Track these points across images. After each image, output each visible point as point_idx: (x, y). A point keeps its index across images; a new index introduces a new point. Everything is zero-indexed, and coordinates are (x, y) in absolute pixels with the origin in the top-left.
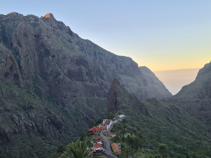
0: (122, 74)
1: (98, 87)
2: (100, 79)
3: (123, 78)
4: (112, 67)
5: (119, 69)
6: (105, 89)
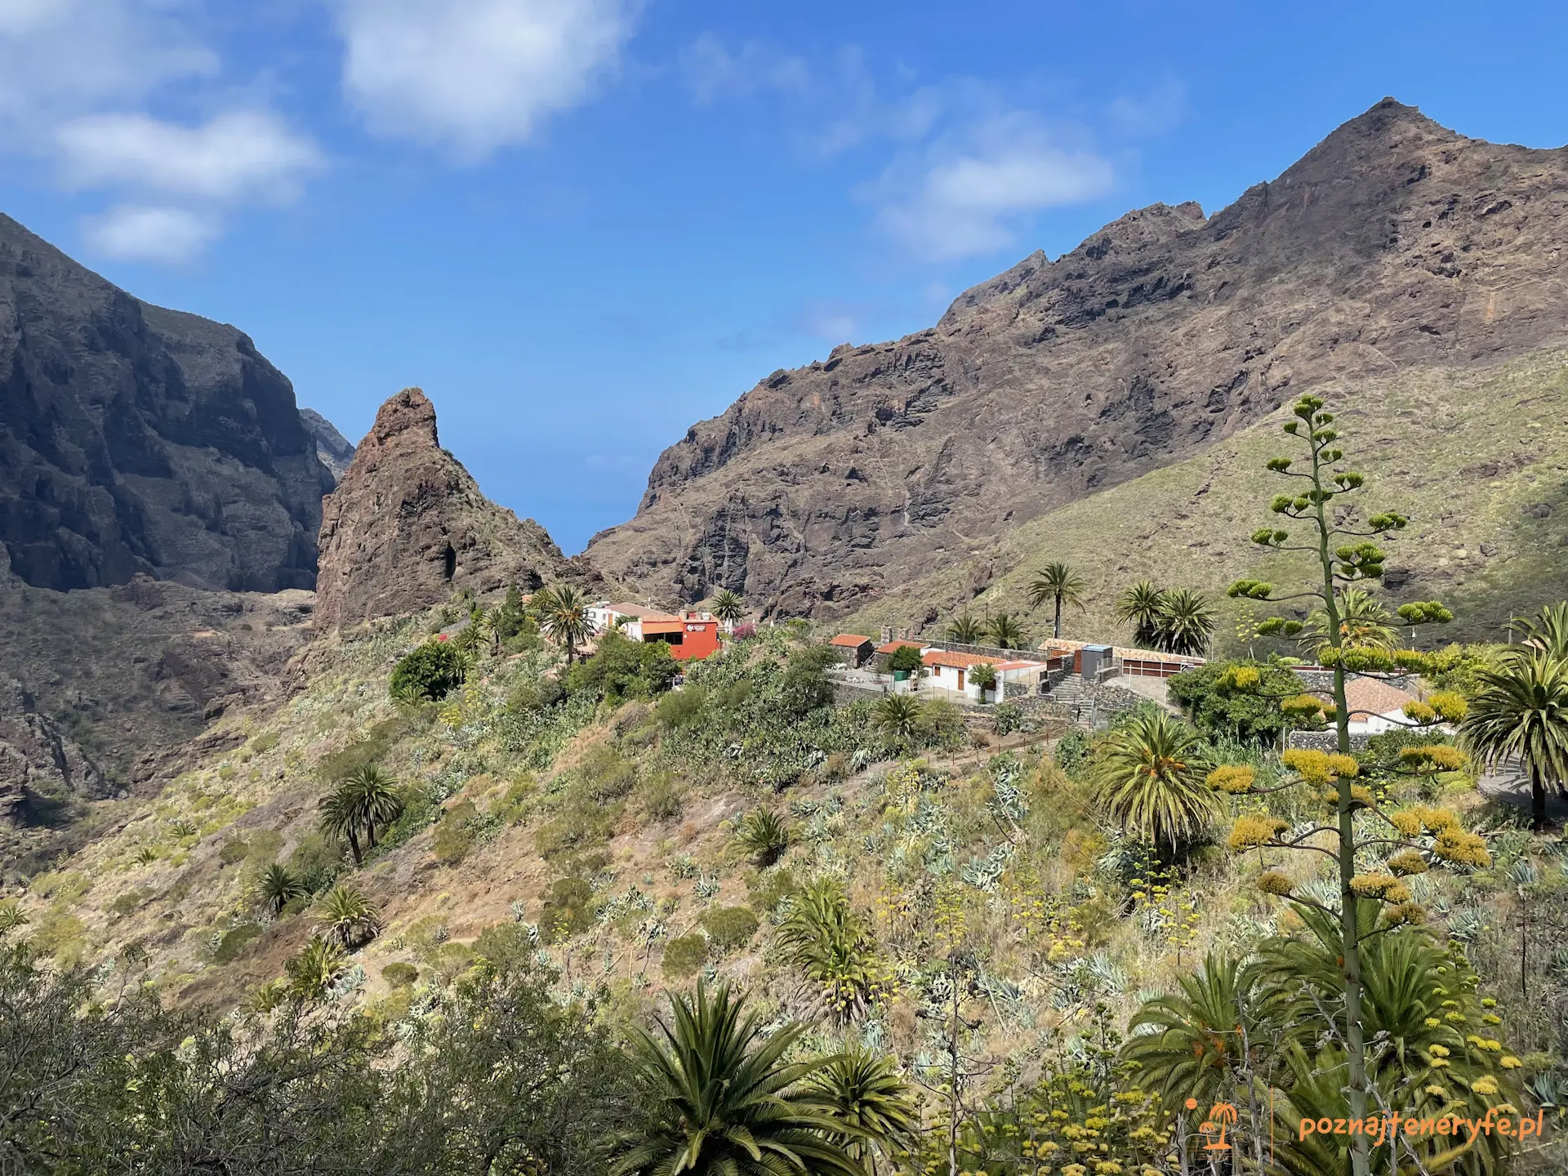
0: (183, 440)
1: (13, 509)
2: (27, 453)
3: (186, 464)
4: (109, 381)
5: (163, 401)
6: (63, 532)
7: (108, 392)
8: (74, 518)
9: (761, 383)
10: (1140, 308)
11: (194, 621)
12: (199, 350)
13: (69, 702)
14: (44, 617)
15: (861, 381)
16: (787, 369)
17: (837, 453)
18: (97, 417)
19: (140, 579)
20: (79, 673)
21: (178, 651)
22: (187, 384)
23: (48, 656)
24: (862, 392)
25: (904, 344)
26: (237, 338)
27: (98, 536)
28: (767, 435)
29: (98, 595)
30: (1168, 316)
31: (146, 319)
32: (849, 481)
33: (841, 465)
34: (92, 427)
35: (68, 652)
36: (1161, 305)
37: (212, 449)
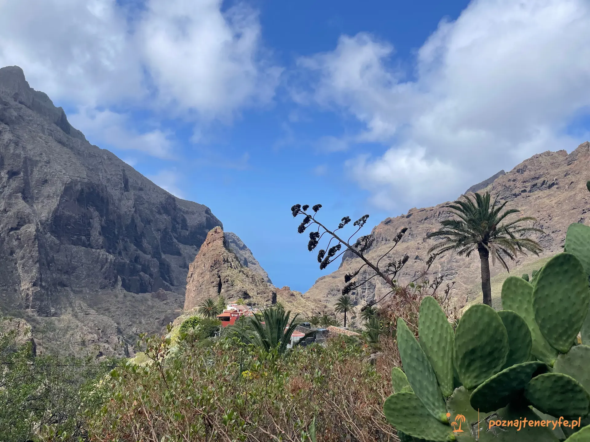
0: (185, 243)
1: (126, 266)
2: (133, 247)
3: (185, 251)
4: (163, 223)
5: (180, 230)
6: (142, 273)
7: (162, 227)
8: (146, 269)
9: (382, 223)
10: (536, 192)
11: (176, 305)
12: (193, 213)
13: (133, 332)
14: (130, 302)
15: (420, 222)
16: (392, 217)
17: (411, 249)
18: (158, 236)
19: (161, 291)
20: (138, 322)
21: (169, 316)
22: (188, 225)
23: (129, 316)
24: (421, 226)
25: (437, 208)
26: (205, 209)
27: (152, 275)
28: (384, 242)
29: (148, 295)
30: (548, 196)
31: (177, 203)
32: (416, 260)
33: (412, 254)
34: (156, 239)
35: (135, 315)
36: (545, 191)
37: (194, 246)
